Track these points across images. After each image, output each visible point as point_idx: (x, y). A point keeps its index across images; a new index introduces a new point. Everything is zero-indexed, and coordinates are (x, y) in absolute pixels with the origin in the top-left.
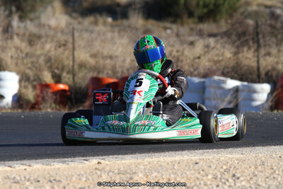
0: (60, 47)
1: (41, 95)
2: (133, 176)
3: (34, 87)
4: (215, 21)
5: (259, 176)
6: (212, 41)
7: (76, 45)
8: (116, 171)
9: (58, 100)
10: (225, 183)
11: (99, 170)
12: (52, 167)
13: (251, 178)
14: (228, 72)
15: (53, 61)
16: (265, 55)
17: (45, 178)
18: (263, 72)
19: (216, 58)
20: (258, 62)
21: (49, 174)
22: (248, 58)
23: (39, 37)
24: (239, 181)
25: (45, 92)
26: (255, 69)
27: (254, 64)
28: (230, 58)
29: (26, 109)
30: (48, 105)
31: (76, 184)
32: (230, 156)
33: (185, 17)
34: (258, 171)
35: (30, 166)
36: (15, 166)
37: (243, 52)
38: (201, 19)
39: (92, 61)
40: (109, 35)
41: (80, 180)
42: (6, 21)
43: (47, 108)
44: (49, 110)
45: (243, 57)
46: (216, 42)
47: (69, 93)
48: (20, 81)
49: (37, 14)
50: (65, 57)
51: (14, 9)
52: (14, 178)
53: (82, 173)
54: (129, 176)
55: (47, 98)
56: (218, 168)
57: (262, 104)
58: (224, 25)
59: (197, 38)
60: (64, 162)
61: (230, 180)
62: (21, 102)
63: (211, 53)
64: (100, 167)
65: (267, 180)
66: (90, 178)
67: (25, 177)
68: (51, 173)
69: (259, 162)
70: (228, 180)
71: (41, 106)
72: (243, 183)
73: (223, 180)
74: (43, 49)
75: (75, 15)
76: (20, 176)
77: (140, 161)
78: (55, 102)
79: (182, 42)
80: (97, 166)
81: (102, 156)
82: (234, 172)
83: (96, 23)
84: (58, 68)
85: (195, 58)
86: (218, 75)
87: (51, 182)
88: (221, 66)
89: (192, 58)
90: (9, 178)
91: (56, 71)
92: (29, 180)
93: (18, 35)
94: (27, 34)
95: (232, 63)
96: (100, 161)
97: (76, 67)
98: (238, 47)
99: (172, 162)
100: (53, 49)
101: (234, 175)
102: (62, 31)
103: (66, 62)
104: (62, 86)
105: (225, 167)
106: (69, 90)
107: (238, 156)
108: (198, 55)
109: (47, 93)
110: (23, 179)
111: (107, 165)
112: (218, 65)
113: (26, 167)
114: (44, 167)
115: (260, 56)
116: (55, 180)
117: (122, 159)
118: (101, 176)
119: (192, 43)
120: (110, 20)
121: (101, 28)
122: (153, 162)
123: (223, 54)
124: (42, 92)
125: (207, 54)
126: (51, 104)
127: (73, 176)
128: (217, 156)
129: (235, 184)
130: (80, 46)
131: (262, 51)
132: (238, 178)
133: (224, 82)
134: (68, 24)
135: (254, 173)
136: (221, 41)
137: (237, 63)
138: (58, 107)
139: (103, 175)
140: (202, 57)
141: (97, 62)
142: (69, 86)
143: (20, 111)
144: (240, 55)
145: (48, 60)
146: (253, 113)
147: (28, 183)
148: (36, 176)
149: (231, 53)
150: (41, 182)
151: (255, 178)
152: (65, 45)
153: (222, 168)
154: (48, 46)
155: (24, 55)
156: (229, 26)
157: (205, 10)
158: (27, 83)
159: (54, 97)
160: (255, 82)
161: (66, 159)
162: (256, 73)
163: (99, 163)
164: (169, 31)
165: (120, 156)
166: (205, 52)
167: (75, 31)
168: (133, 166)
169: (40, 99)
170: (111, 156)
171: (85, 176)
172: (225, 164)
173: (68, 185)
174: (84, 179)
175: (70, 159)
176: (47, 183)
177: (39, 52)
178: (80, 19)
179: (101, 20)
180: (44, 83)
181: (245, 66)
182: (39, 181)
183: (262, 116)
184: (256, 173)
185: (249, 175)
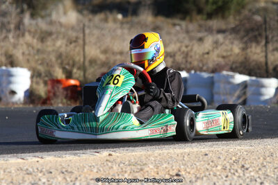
0: (71, 43)
1: (53, 91)
2: (143, 167)
3: (45, 83)
4: (224, 17)
5: (267, 167)
6: (220, 37)
7: (87, 41)
8: (127, 163)
9: (69, 95)
10: (234, 174)
11: (110, 162)
12: (64, 159)
13: (260, 169)
14: (236, 68)
15: (64, 57)
16: (274, 50)
17: (57, 170)
18: (271, 67)
19: (225, 54)
20: (266, 57)
21: (61, 165)
22: (256, 53)
23: (50, 34)
24: (248, 171)
25: (56, 88)
26: (264, 64)
27: (263, 60)
28: (239, 54)
29: (37, 104)
30: (59, 101)
31: (87, 175)
32: (239, 148)
33: (194, 13)
34: (267, 162)
35: (42, 158)
36: (28, 158)
37: (251, 47)
38: (210, 16)
39: (102, 57)
40: (119, 32)
41: (92, 171)
42: (18, 19)
43: (58, 103)
44: (60, 105)
45: (251, 52)
46: (225, 38)
47: (79, 89)
48: (32, 77)
49: (48, 11)
50: (76, 53)
51: (25, 6)
52: (27, 169)
53: (94, 164)
54: (139, 167)
55: (58, 93)
56: (227, 159)
57: (271, 99)
58: (232, 21)
59: (206, 34)
60: (75, 154)
61: (239, 171)
62: (33, 98)
63: (220, 49)
64: (111, 158)
65: (276, 170)
66: (102, 169)
67: (37, 169)
68: (63, 164)
69: (267, 153)
70: (237, 171)
71: (53, 102)
72: (252, 174)
73: (232, 171)
74: (54, 45)
75: (85, 12)
76: (32, 167)
77: (150, 153)
78: (66, 98)
79: (191, 39)
80: (108, 158)
81: (113, 148)
82: (243, 163)
83: (106, 20)
84: (68, 64)
85: (204, 54)
86: (227, 71)
87: (63, 173)
88: (230, 61)
89: (201, 53)
90: (22, 170)
91: (67, 67)
92: (41, 172)
93: (29, 31)
94: (39, 31)
95: (241, 59)
96: (111, 153)
97: (87, 63)
98: (246, 43)
99: (182, 154)
100: (64, 46)
101: (243, 166)
102: (73, 28)
103: (77, 59)
104: (72, 82)
105: (234, 158)
106: (80, 86)
107: (247, 148)
108: (207, 51)
109: (58, 88)
110: (36, 170)
111: (118, 157)
112: (227, 60)
113: (39, 159)
114: (56, 159)
115: (268, 51)
116: (66, 171)
117: (133, 151)
118: (112, 167)
119: (201, 40)
120: (120, 16)
121: (110, 24)
122: (163, 153)
123: (231, 50)
124: (53, 88)
125: (215, 50)
126: (62, 100)
127: (85, 167)
128: (225, 148)
129: (244, 175)
130: (90, 42)
131: (270, 47)
132: (247, 169)
133: (233, 77)
134: (79, 21)
135: (263, 163)
136: (230, 37)
137: (245, 58)
138: (69, 102)
139: (114, 166)
140: (211, 53)
141: (107, 58)
142: (80, 82)
143: (31, 106)
144: (249, 50)
145: (60, 56)
146: (261, 107)
147: (40, 175)
148: (48, 168)
149: (240, 48)
150: (53, 173)
151: (263, 169)
152: (75, 41)
153: (231, 159)
154: (59, 43)
155: (35, 52)
156: (237, 23)
157: (214, 7)
158: (38, 79)
159: (65, 93)
160: (263, 77)
161: (78, 152)
162: (265, 67)
163: (110, 155)
164: (178, 28)
165: (131, 148)
166: (214, 48)
167: (86, 28)
168: (144, 157)
169: (51, 94)
170: (121, 149)
171: (96, 167)
172: (234, 156)
173: (80, 176)
174: (95, 170)
175: (81, 151)
176: (59, 174)
177: (50, 49)
178: (91, 16)
179: (111, 17)
180: (55, 78)
181: (253, 61)
182: (51, 173)
183: (270, 110)
184: (265, 164)
185: (258, 166)
